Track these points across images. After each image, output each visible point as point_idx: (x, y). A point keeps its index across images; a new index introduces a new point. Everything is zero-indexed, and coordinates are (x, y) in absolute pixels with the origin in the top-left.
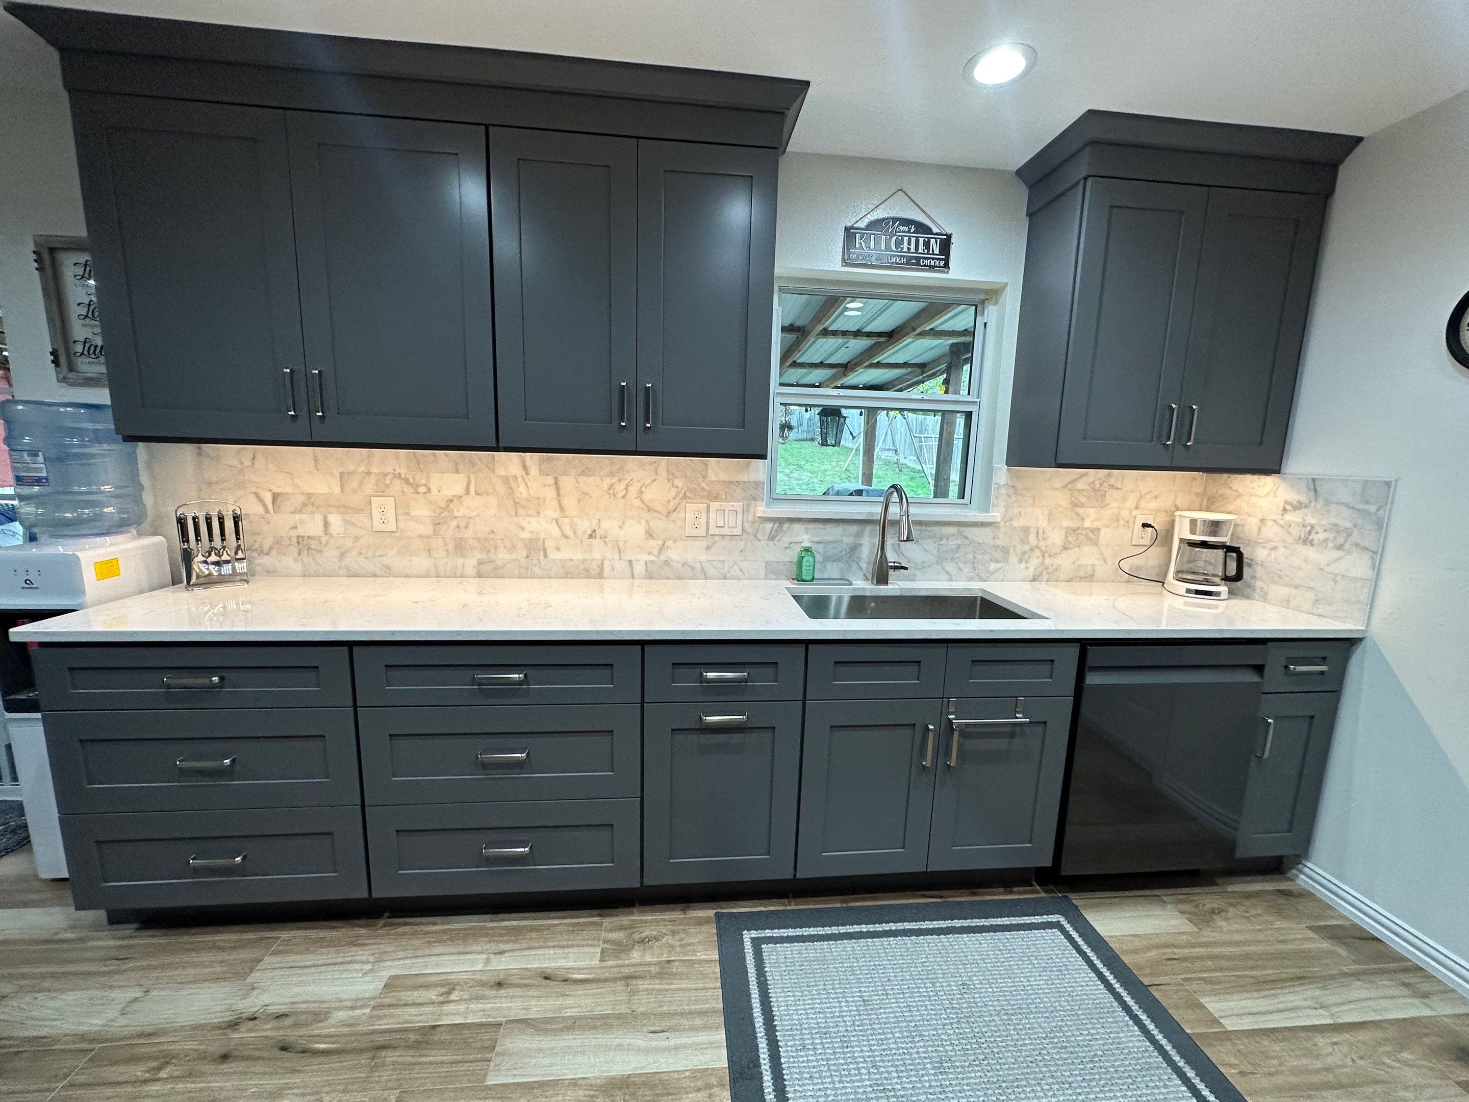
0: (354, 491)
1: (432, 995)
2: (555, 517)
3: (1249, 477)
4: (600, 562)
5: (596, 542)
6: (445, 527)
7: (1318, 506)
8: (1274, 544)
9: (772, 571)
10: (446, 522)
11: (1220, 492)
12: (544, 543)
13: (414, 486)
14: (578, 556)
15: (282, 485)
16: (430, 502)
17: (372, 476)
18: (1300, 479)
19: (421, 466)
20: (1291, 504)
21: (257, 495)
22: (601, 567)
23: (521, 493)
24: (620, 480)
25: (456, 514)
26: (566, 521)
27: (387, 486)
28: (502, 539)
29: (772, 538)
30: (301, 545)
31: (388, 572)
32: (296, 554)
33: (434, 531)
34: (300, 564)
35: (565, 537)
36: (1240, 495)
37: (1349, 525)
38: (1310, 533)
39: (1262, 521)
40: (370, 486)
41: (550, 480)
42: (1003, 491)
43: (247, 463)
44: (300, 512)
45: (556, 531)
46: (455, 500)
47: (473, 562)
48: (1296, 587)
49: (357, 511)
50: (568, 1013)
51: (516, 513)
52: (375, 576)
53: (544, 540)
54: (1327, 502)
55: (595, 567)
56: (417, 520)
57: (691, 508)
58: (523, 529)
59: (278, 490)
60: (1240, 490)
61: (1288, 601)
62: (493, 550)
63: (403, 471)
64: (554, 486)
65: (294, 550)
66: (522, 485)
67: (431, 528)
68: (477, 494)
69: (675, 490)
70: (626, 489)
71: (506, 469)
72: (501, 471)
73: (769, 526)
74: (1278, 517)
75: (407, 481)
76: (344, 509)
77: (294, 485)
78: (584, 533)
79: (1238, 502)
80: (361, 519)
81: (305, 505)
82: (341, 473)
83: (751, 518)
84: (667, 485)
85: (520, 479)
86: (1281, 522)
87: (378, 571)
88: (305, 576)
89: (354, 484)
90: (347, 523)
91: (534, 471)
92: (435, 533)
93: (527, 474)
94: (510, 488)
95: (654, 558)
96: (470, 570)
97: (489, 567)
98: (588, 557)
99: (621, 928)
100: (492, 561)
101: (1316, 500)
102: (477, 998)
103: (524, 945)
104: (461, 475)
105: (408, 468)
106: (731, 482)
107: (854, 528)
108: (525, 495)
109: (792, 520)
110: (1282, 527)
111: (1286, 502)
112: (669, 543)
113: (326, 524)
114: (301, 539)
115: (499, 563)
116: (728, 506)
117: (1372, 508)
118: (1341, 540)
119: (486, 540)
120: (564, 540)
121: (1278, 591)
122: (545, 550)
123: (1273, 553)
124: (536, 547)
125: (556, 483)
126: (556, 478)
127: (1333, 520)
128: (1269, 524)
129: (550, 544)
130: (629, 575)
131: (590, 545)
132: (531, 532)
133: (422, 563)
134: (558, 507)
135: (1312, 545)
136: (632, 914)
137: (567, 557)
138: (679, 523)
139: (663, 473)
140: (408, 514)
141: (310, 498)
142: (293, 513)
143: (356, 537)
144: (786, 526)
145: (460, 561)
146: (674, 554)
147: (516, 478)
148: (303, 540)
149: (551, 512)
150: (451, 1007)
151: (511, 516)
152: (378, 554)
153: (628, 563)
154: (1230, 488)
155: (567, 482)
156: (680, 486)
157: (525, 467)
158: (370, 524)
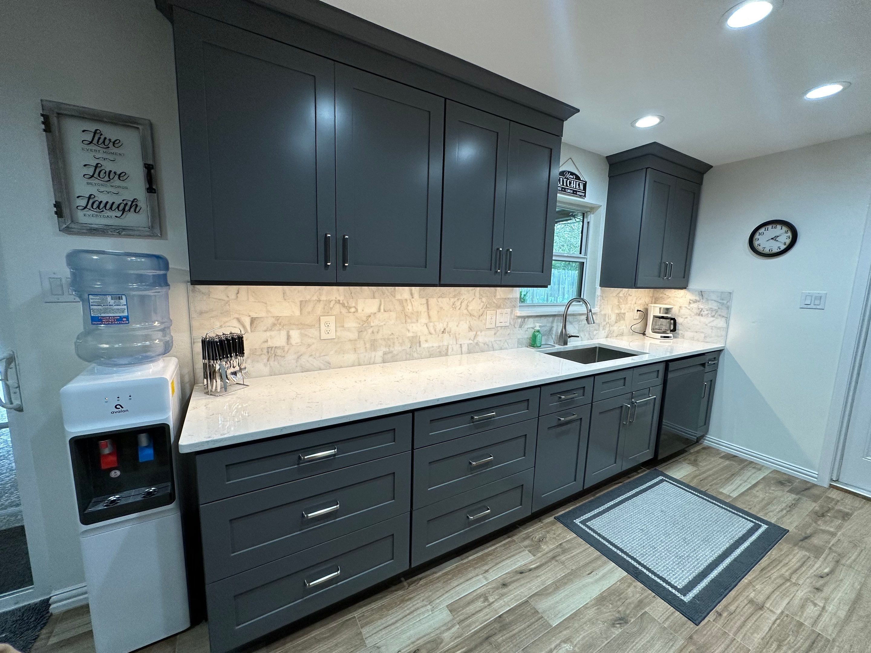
0: (309, 313)
1: (479, 604)
2: (426, 322)
3: (673, 290)
4: (447, 347)
5: (446, 335)
6: (365, 333)
7: (704, 301)
8: (686, 316)
9: (520, 343)
10: (366, 330)
11: (660, 296)
12: (419, 338)
13: (348, 308)
14: (436, 345)
15: (258, 311)
16: (357, 318)
17: (321, 302)
18: (696, 291)
19: (352, 294)
20: (692, 301)
21: (239, 320)
22: (447, 350)
23: (408, 309)
24: (458, 299)
25: (372, 324)
26: (432, 324)
27: (331, 309)
28: (397, 338)
29: (521, 327)
30: (270, 354)
31: (329, 366)
32: (265, 360)
33: (358, 336)
34: (268, 367)
35: (431, 334)
36: (670, 297)
37: (716, 308)
38: (701, 311)
39: (680, 307)
40: (319, 309)
41: (424, 301)
42: (599, 298)
43: (232, 296)
44: (271, 330)
45: (426, 331)
46: (372, 316)
47: (380, 353)
48: (697, 332)
49: (311, 326)
50: (549, 582)
51: (406, 321)
52: (320, 369)
53: (419, 336)
54: (707, 300)
55: (444, 350)
56: (349, 330)
57: (490, 314)
58: (409, 331)
59: (254, 315)
60: (670, 295)
61: (693, 338)
62: (392, 346)
63: (341, 298)
64: (426, 305)
65: (265, 358)
66: (410, 305)
67: (356, 334)
68: (385, 311)
69: (482, 304)
70: (461, 304)
71: (401, 295)
72: (398, 297)
73: (520, 320)
74: (687, 306)
75: (343, 305)
76: (302, 326)
77: (268, 311)
78: (440, 331)
79: (669, 300)
80: (313, 332)
81: (274, 325)
82: (301, 302)
83: (513, 316)
84: (479, 301)
85: (408, 301)
86: (689, 308)
87: (322, 366)
88: (271, 375)
89: (309, 308)
90: (303, 335)
91: (416, 295)
92: (359, 337)
93: (413, 298)
94: (403, 307)
95: (471, 342)
96: (379, 359)
97: (390, 356)
98: (441, 344)
99: (525, 539)
100: (391, 352)
101: (703, 299)
102: (502, 595)
103: (493, 564)
104: (377, 300)
105: (345, 296)
106: (505, 299)
107: (551, 319)
108: (411, 310)
109: (529, 317)
110: (689, 309)
111: (690, 300)
112: (479, 333)
113: (288, 337)
114: (270, 350)
115: (395, 352)
116: (505, 311)
117: (725, 302)
118: (713, 314)
119: (389, 339)
120: (430, 336)
121: (688, 334)
122: (420, 342)
123: (686, 319)
124: (415, 341)
125: (427, 303)
126: (427, 300)
127: (710, 306)
128: (684, 308)
129: (422, 339)
130: (460, 352)
131: (442, 337)
132: (413, 332)
133: (351, 357)
134: (427, 317)
135: (702, 316)
136: (522, 531)
137: (431, 345)
138: (483, 321)
139: (477, 295)
140: (343, 326)
141: (278, 320)
142: (265, 331)
143: (308, 345)
144: (526, 319)
145: (373, 354)
146: (481, 339)
147: (406, 300)
148: (271, 350)
149: (424, 319)
150: (496, 605)
151: (403, 323)
152: (322, 354)
153: (460, 346)
154: (665, 294)
155: (432, 301)
156: (485, 301)
157: (412, 294)
158: (319, 335)
